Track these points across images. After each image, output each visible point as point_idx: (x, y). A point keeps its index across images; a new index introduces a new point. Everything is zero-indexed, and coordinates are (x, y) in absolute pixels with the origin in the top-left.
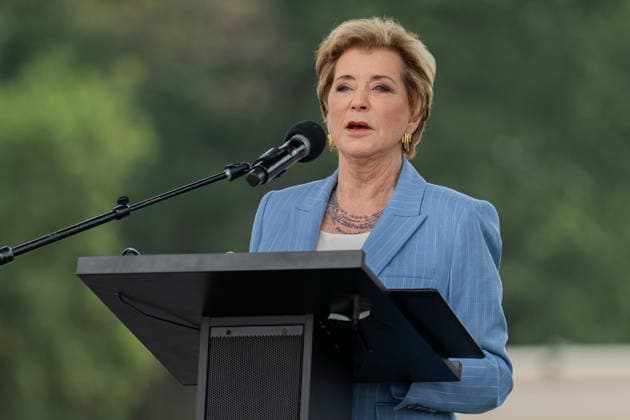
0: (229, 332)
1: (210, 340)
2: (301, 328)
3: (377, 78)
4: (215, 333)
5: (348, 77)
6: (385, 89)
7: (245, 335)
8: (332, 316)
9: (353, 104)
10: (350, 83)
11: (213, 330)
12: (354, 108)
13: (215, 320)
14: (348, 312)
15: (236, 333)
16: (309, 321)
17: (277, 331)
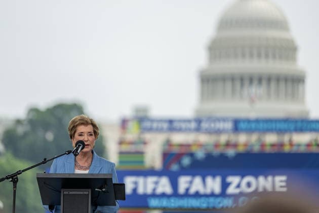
0: (69, 193)
2: (88, 192)
3: (89, 132)
4: (65, 193)
5: (82, 133)
6: (91, 135)
7: (73, 193)
8: (96, 189)
10: (83, 134)
12: (86, 141)
13: (65, 190)
14: (101, 188)
15: (71, 193)
16: (90, 190)
17: (81, 193)
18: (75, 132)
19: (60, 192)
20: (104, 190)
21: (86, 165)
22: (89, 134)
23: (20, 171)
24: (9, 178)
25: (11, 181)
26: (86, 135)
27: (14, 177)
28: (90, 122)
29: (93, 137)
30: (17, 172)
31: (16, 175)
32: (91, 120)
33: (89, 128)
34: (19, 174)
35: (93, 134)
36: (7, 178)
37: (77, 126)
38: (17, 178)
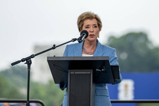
0: (74, 73)
1: (70, 74)
2: (90, 72)
3: (94, 25)
4: (71, 73)
5: (88, 25)
7: (78, 73)
8: (97, 70)
9: (90, 31)
10: (89, 26)
11: (71, 72)
12: (91, 32)
13: (71, 70)
14: (101, 69)
15: (76, 73)
16: (92, 71)
17: (85, 73)
18: (82, 25)
19: (68, 72)
20: (103, 70)
21: (92, 51)
22: (94, 26)
23: (33, 55)
24: (24, 61)
25: (26, 63)
26: (91, 27)
27: (28, 60)
28: (94, 17)
29: (98, 28)
30: (31, 56)
31: (30, 59)
32: (96, 15)
33: (94, 22)
34: (32, 57)
35: (97, 26)
36: (23, 60)
37: (84, 20)
38: (31, 61)
